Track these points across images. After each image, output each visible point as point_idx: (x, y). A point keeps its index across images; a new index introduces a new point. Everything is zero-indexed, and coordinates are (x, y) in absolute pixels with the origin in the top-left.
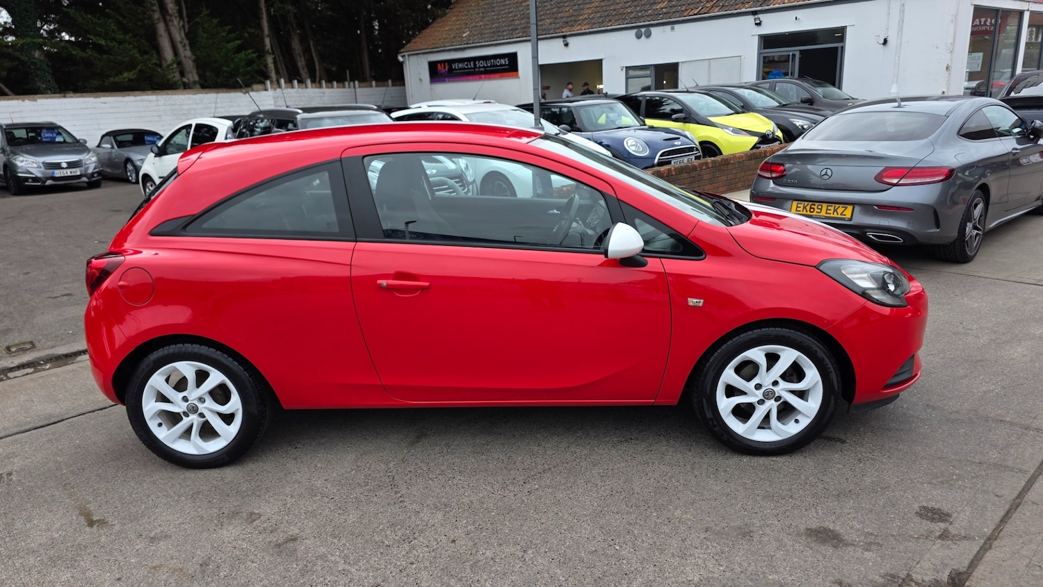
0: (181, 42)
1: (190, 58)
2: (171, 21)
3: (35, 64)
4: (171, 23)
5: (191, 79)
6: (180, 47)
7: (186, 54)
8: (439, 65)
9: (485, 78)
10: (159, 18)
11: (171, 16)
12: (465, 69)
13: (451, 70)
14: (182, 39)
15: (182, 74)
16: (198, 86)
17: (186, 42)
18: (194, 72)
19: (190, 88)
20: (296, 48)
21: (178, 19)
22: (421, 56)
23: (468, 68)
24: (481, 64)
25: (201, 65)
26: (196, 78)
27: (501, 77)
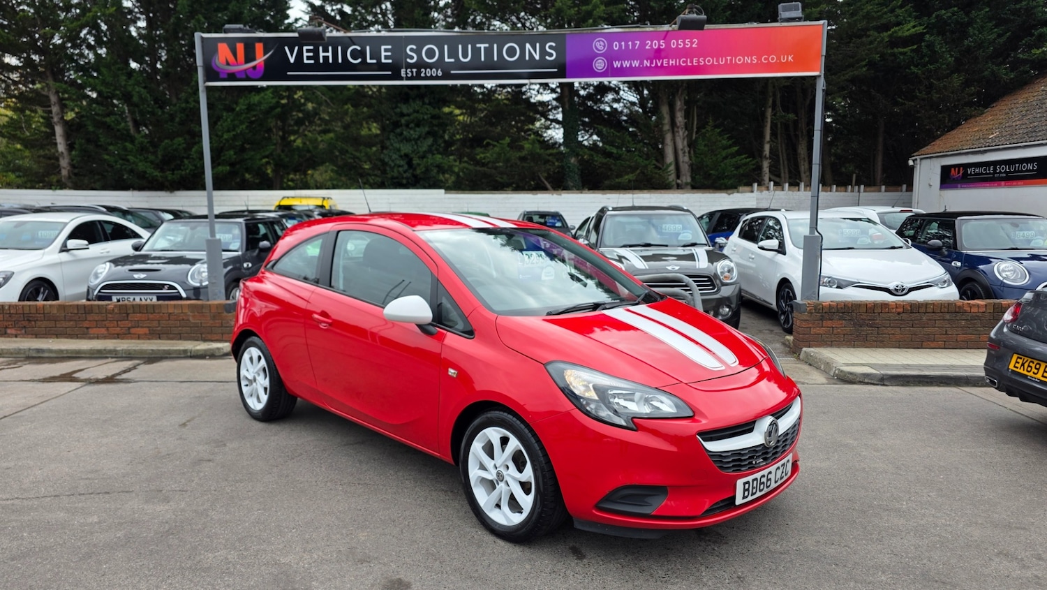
0: (682, 150)
1: (687, 163)
2: (678, 132)
3: (569, 167)
4: (677, 134)
5: (684, 181)
6: (680, 153)
7: (684, 159)
8: (953, 169)
9: (1005, 185)
10: (668, 130)
11: (678, 128)
12: (982, 174)
13: (965, 175)
14: (684, 147)
15: (678, 177)
16: (689, 187)
17: (687, 149)
18: (689, 174)
19: (682, 189)
20: (802, 152)
21: (684, 130)
22: (934, 159)
23: (986, 174)
24: (1005, 168)
25: (694, 169)
26: (689, 180)
27: (1025, 184)
